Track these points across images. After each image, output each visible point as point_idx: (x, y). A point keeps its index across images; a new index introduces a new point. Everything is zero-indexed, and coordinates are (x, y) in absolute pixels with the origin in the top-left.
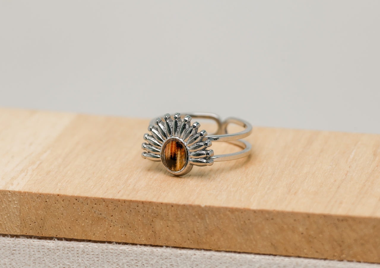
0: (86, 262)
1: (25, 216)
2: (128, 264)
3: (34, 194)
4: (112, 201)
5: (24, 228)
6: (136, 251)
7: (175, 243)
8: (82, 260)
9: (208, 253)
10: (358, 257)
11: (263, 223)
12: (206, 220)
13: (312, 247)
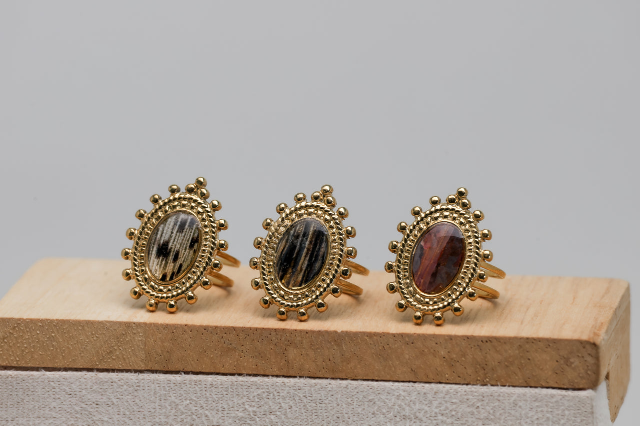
0: (214, 396)
1: (150, 349)
2: (259, 397)
3: (160, 325)
4: (243, 329)
5: (148, 362)
7: (309, 372)
8: (211, 394)
9: (344, 382)
10: (502, 380)
11: (403, 347)
12: (342, 347)
13: (454, 372)
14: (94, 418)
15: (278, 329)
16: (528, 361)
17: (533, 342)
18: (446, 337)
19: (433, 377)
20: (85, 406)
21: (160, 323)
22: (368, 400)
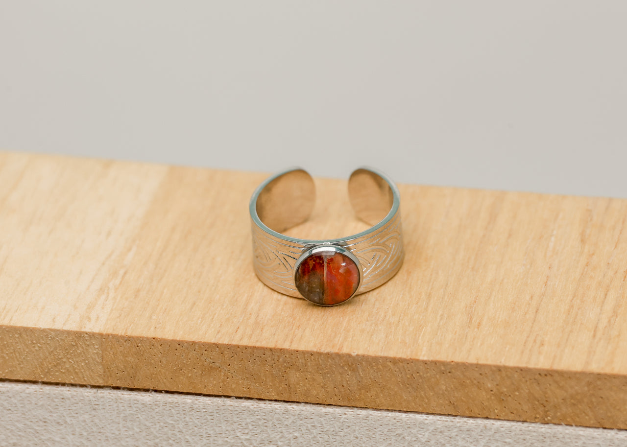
0: (196, 421)
1: (109, 363)
3: (120, 336)
4: (229, 347)
5: (108, 378)
6: (264, 408)
7: (317, 399)
8: (191, 418)
9: (364, 412)
10: (568, 419)
11: (438, 376)
12: (359, 372)
13: (505, 407)
14: (43, 437)
15: (275, 349)
16: (601, 399)
17: (605, 379)
18: (494, 368)
19: (478, 412)
20: (29, 423)
21: (120, 335)
22: (395, 434)
